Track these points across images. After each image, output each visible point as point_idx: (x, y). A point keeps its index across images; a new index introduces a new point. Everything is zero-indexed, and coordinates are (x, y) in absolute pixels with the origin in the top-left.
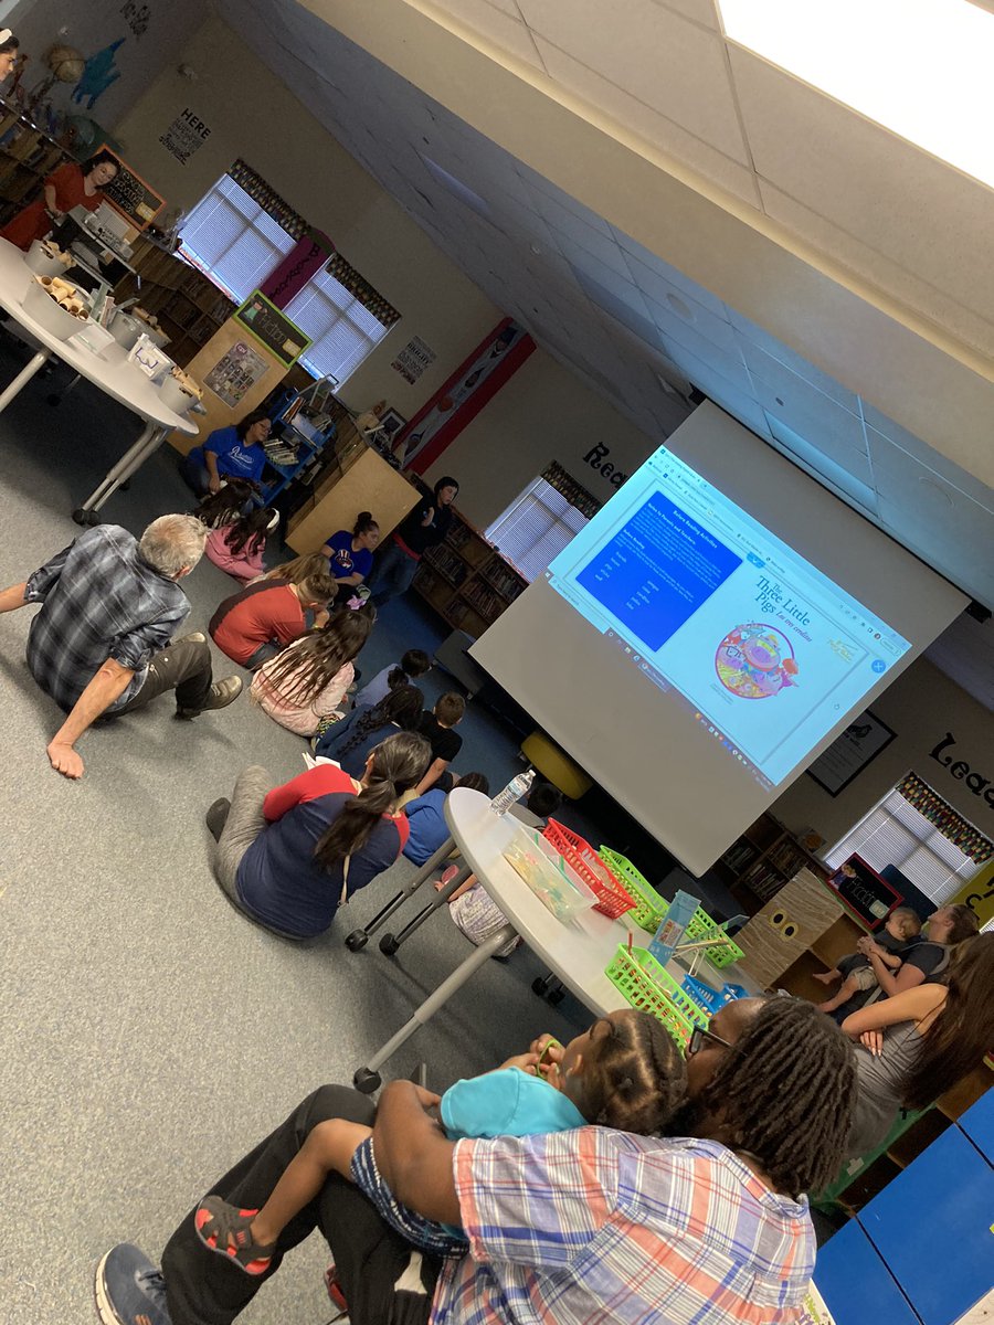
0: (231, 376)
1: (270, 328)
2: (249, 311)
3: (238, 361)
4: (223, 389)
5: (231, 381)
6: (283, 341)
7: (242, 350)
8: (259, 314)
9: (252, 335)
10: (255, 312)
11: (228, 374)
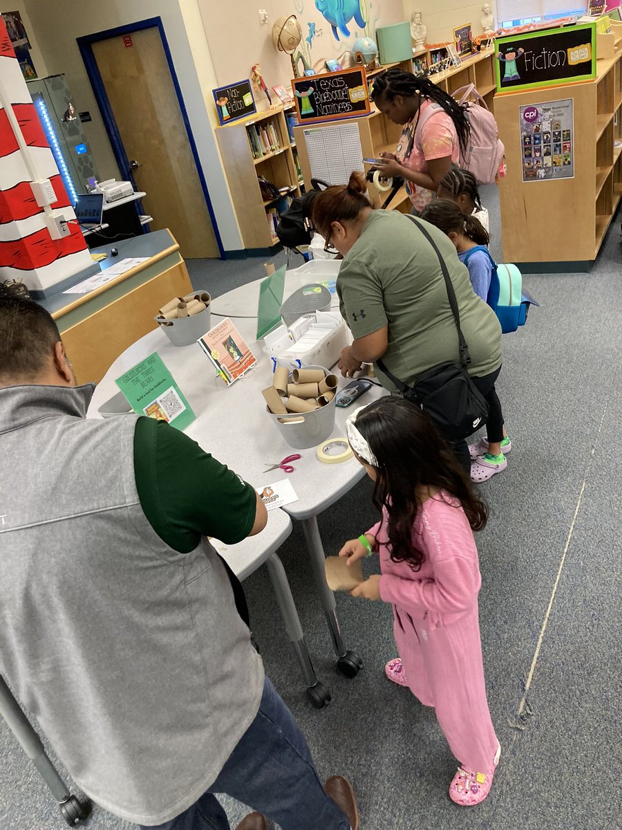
0: (544, 150)
1: (540, 62)
2: (507, 71)
3: (537, 130)
4: (547, 169)
5: (547, 154)
6: (564, 57)
7: (531, 115)
8: (519, 62)
9: (530, 90)
10: (514, 63)
11: (539, 150)
